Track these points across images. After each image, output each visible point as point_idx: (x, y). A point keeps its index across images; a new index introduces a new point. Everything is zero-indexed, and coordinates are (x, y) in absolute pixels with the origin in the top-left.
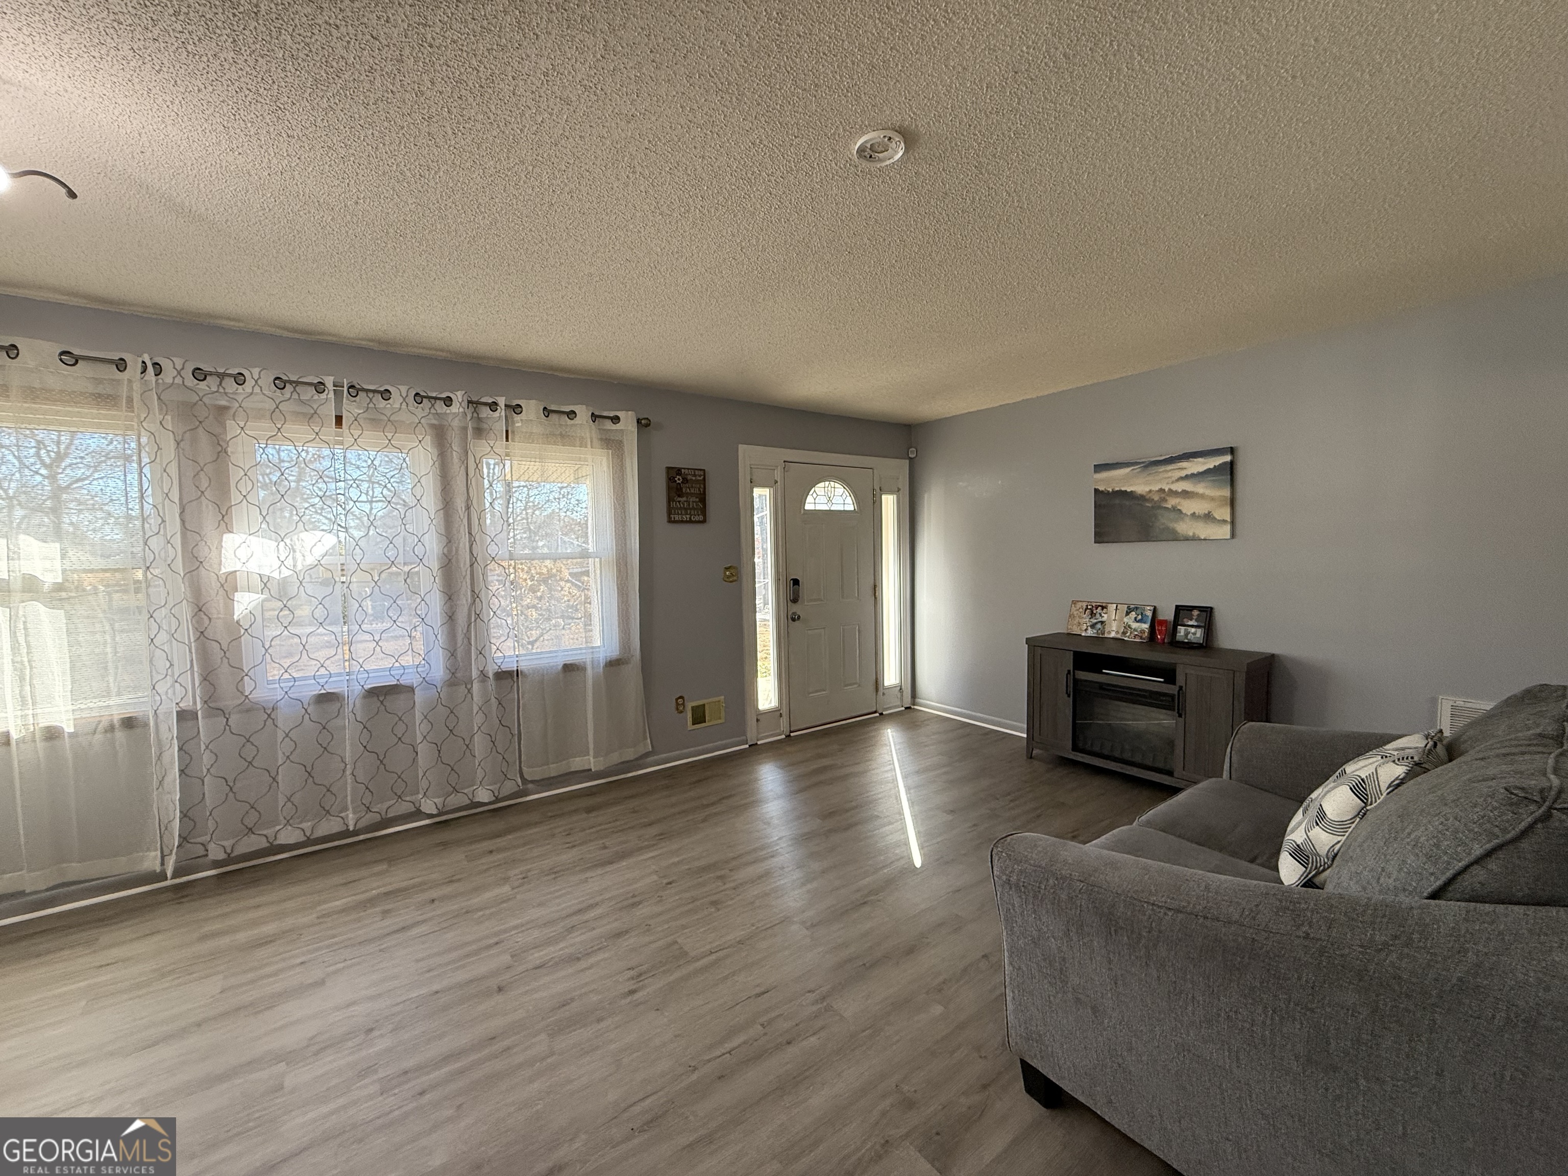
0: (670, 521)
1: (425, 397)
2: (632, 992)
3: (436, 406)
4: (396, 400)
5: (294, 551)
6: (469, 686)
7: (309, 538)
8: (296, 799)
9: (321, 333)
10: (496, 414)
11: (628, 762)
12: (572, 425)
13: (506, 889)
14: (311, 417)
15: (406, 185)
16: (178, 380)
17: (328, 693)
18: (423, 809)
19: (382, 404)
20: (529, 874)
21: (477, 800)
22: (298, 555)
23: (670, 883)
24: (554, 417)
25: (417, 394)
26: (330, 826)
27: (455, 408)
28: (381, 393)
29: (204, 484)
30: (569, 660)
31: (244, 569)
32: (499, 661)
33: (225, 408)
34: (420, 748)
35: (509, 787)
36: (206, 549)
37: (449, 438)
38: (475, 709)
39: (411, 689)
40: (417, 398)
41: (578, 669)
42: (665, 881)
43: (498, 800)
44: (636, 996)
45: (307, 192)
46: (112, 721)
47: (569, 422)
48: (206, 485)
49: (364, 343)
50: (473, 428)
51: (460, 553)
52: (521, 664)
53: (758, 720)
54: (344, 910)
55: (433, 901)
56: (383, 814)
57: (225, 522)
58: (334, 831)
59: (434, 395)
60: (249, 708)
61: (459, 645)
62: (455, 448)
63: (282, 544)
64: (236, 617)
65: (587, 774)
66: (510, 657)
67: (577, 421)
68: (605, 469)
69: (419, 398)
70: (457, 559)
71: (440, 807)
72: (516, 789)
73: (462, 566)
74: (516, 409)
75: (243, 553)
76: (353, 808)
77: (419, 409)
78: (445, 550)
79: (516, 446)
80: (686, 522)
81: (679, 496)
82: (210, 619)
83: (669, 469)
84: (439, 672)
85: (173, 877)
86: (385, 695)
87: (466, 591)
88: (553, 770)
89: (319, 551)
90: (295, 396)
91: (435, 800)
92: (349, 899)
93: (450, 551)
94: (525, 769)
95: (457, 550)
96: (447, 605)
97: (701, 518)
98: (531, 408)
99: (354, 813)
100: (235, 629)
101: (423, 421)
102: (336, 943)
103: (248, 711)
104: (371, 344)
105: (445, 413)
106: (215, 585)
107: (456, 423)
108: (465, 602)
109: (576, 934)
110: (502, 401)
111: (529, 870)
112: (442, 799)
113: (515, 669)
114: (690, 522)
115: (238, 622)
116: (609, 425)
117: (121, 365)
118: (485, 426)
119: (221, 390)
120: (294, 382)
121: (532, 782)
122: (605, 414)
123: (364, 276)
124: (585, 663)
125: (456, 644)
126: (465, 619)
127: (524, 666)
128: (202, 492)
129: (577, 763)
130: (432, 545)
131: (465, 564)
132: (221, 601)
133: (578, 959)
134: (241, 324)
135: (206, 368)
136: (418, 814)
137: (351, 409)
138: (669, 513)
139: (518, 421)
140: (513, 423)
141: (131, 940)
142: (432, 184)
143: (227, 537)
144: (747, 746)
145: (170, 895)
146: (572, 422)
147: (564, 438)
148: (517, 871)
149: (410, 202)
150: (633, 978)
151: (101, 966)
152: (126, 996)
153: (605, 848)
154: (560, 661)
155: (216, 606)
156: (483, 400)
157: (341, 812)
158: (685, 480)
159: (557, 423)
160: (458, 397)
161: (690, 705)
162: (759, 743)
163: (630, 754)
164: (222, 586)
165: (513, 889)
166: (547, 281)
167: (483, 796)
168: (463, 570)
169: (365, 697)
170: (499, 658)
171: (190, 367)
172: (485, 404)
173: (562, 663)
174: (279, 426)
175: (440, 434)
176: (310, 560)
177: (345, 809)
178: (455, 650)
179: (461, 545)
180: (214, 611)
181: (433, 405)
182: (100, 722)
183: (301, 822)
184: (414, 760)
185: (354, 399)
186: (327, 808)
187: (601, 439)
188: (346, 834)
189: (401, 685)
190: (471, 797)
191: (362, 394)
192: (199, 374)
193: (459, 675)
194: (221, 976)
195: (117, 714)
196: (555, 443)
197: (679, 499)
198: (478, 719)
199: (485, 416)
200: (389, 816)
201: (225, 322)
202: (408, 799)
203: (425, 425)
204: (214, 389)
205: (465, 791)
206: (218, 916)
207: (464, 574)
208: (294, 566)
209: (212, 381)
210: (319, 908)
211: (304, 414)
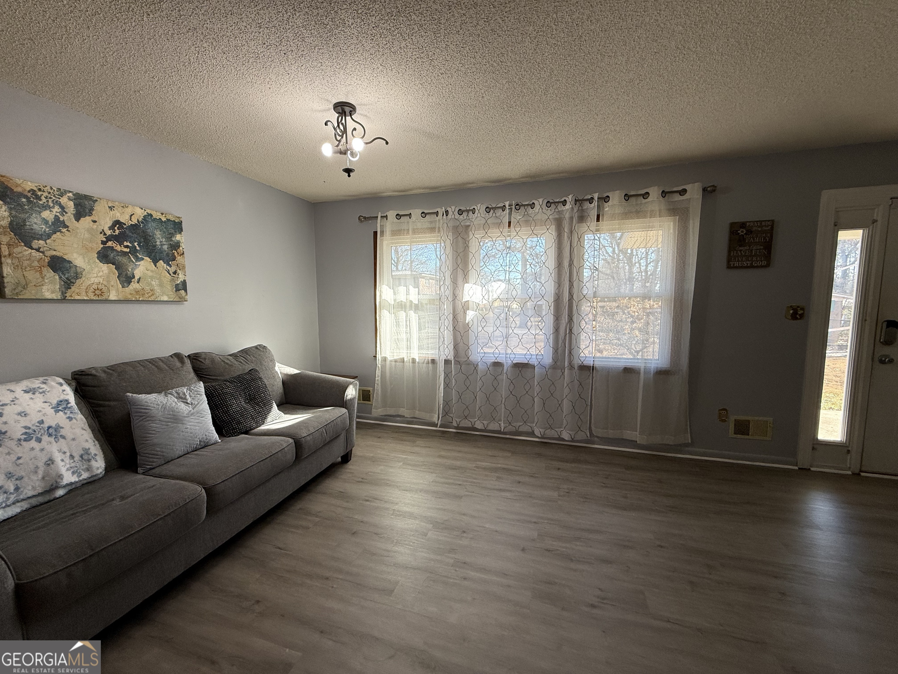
0: (729, 267)
1: (552, 203)
2: (593, 606)
3: (558, 207)
4: (537, 207)
5: (489, 292)
6: (563, 371)
7: (495, 285)
8: (482, 408)
9: (506, 179)
10: (593, 205)
11: (668, 445)
12: (646, 203)
13: (556, 494)
14: (499, 225)
15: (497, 73)
16: (453, 217)
17: (498, 362)
18: (536, 433)
19: (530, 211)
20: (571, 492)
21: (562, 437)
22: (491, 294)
23: (661, 547)
24: (633, 200)
25: (548, 202)
26: (493, 426)
27: (568, 206)
28: (530, 205)
29: (459, 261)
30: (629, 364)
31: (471, 300)
32: (582, 359)
33: (469, 226)
34: (536, 400)
35: (581, 436)
36: (458, 291)
37: (563, 225)
38: (565, 385)
39: (533, 367)
40: (549, 205)
41: (634, 372)
42: (658, 543)
43: (573, 441)
44: (595, 611)
45: (462, 102)
46: (428, 360)
47: (644, 201)
48: (460, 262)
49: (524, 179)
50: (578, 217)
51: (564, 292)
52: (595, 363)
53: (813, 449)
54: (485, 469)
55: (519, 482)
56: (517, 428)
57: (466, 279)
58: (495, 429)
59: (558, 201)
60: (469, 363)
61: (560, 346)
62: (566, 230)
63: (484, 288)
64: (467, 322)
65: (633, 443)
66: (590, 357)
67: (650, 199)
68: (672, 231)
69: (549, 204)
70: (562, 296)
71: (542, 434)
72: (585, 438)
73: (564, 300)
74: (606, 199)
75: (471, 293)
76: (504, 421)
77: (549, 211)
78: (557, 292)
79: (604, 223)
80: (747, 267)
81: (740, 246)
82: (458, 322)
83: (732, 225)
84: (548, 360)
85: (439, 427)
86: (522, 368)
87: (565, 315)
88: (611, 433)
89: (499, 291)
90: (494, 215)
91: (540, 430)
92: (488, 464)
93: (559, 291)
94: (593, 428)
95: (563, 291)
96: (555, 323)
97: (764, 263)
98: (616, 197)
99: (504, 423)
100: (467, 327)
101: (550, 217)
102: (474, 483)
103: (468, 364)
104: (527, 179)
105: (562, 211)
106: (460, 307)
107: (567, 216)
108: (564, 321)
109: (578, 543)
110: (596, 196)
111: (572, 489)
112: (544, 430)
113: (592, 365)
114: (752, 267)
115: (468, 324)
116: (677, 198)
117: (437, 213)
118: (586, 214)
119: (468, 218)
120: (494, 208)
121: (598, 437)
122: (675, 189)
123: (506, 140)
124: (640, 369)
125: (558, 346)
126: (564, 332)
127: (597, 364)
128: (458, 265)
129: (629, 435)
130: (550, 288)
131: (566, 300)
132: (462, 314)
133: (572, 560)
134: (475, 185)
135: (463, 208)
136: (532, 434)
137: (517, 216)
138: (729, 261)
139: (607, 208)
140: (603, 208)
141: (422, 447)
142: (509, 64)
143: (466, 285)
144: (796, 468)
145: (439, 434)
146: (646, 200)
147: (639, 214)
148: (565, 486)
149: (504, 83)
150: (598, 597)
151: (411, 452)
152: (410, 468)
153: (626, 497)
154: (622, 364)
155: (460, 317)
156: (586, 198)
157: (499, 421)
158: (749, 232)
159: (634, 203)
160: (570, 199)
161: (732, 418)
162: (812, 469)
163: (670, 440)
164: (463, 307)
165: (559, 496)
166: (603, 100)
167: (566, 436)
168: (565, 303)
169: (513, 367)
170: (583, 357)
171: (457, 210)
172: (587, 200)
173: (624, 367)
174: (486, 231)
175: (559, 223)
176: (495, 296)
177: (500, 420)
178: (558, 349)
179: (565, 288)
180: (459, 318)
181: (557, 207)
182: (425, 359)
183: (483, 420)
184: (533, 405)
185: (517, 211)
186: (494, 417)
187: (669, 210)
188: (499, 432)
189: (529, 363)
190: (559, 434)
191: (522, 208)
192: (460, 212)
193: (558, 363)
194: (435, 475)
195: (430, 357)
196: (632, 218)
197: (741, 248)
198: (566, 391)
199: (585, 208)
200: (520, 430)
201: (470, 185)
202: (529, 424)
203: (552, 220)
204: (465, 218)
205: (557, 430)
206: (447, 450)
207: (565, 305)
208: (488, 299)
209: (465, 214)
210: (478, 463)
211: (497, 223)
